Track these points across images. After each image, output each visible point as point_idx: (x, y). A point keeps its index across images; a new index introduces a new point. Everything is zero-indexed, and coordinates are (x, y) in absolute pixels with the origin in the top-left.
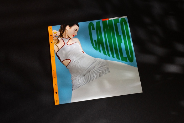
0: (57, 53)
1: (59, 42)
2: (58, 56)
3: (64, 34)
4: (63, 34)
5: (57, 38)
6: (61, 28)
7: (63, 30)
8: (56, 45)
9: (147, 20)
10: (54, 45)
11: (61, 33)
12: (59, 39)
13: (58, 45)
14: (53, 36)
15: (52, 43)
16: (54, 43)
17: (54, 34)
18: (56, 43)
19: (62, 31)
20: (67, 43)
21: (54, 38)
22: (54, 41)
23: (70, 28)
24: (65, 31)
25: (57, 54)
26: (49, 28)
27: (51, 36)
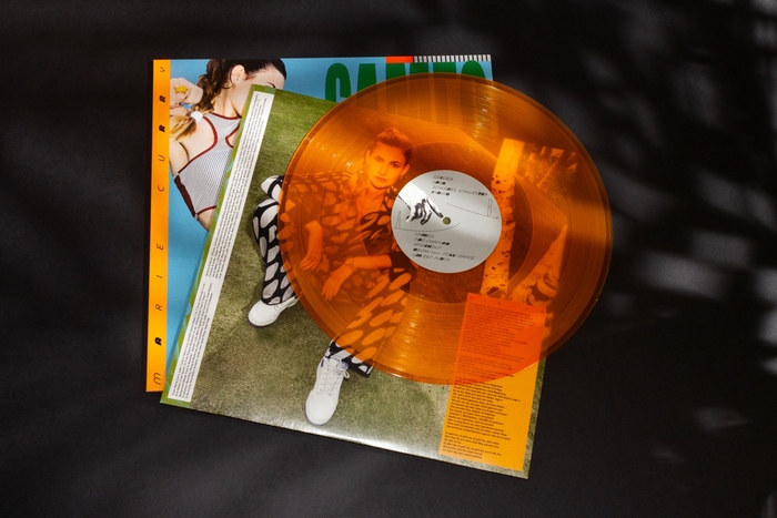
0: (181, 175)
1: (194, 130)
2: (182, 188)
3: (217, 102)
4: (216, 99)
5: (189, 114)
6: (210, 70)
7: (214, 84)
8: (180, 140)
9: (600, 69)
10: (172, 139)
11: (205, 94)
12: (197, 116)
13: (186, 140)
14: (172, 103)
15: (162, 128)
16: (173, 132)
17: (177, 92)
18: (181, 131)
19: (211, 84)
20: (227, 138)
21: (172, 112)
22: (171, 125)
23: (247, 79)
24: (226, 86)
25: (177, 180)
26: (157, 64)
27: (162, 99)
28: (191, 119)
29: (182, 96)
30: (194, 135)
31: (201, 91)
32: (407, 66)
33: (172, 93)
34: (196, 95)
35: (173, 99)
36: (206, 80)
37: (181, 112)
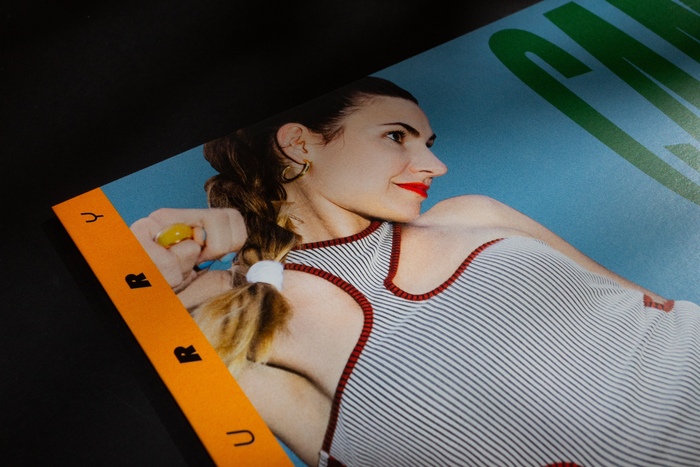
1: (284, 309)
3: (293, 213)
5: (239, 280)
6: (218, 161)
10: (237, 366)
11: (249, 217)
12: (266, 272)
13: (278, 347)
14: (173, 278)
15: (187, 355)
16: (228, 346)
17: (169, 247)
18: (248, 332)
19: (248, 187)
20: (389, 284)
21: (187, 298)
22: (206, 332)
23: (327, 141)
24: (286, 174)
26: (71, 213)
27: (137, 281)
28: (253, 288)
29: (191, 249)
30: (292, 324)
31: (233, 214)
33: (157, 255)
34: (226, 229)
35: (167, 266)
36: (228, 186)
37: (215, 285)
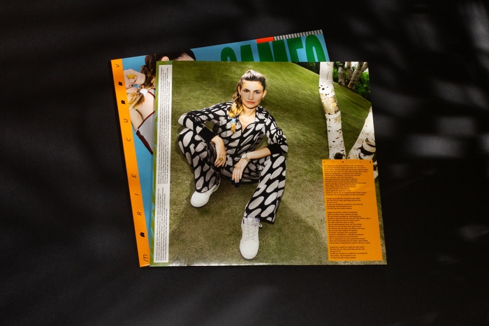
0: (140, 130)
1: (143, 100)
2: (142, 138)
4: (154, 79)
5: (138, 91)
6: (147, 62)
7: (150, 72)
8: (136, 108)
10: (131, 108)
11: (147, 77)
12: (144, 91)
13: (139, 107)
14: (127, 86)
15: (123, 102)
16: (131, 104)
17: (129, 78)
18: (135, 102)
19: (150, 70)
21: (128, 91)
22: (128, 99)
25: (138, 133)
26: (114, 63)
27: (120, 84)
28: (140, 94)
29: (133, 81)
30: (144, 104)
31: (144, 76)
32: (271, 43)
33: (126, 79)
34: (141, 79)
35: (127, 83)
36: (146, 68)
37: (133, 90)
